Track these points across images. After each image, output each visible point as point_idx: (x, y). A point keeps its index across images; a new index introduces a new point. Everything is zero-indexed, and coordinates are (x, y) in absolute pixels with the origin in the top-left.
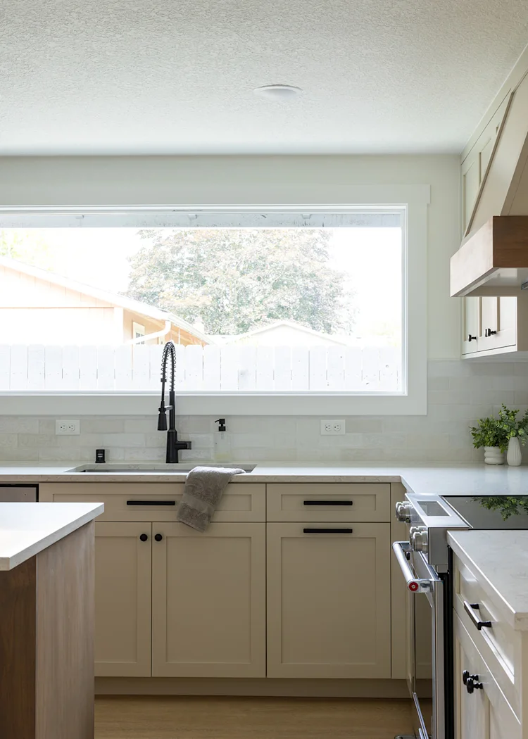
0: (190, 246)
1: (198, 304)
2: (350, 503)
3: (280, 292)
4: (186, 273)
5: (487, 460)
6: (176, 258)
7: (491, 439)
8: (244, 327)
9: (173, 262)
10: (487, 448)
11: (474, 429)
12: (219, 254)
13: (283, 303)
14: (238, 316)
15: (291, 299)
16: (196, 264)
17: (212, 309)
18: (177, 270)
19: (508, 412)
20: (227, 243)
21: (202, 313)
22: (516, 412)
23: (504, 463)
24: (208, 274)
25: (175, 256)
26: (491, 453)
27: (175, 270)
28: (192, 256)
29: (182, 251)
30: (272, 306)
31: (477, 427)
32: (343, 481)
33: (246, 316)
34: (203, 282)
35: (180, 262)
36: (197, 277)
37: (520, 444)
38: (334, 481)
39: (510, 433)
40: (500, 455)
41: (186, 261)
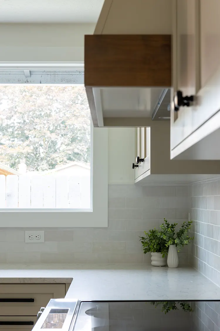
0: (18, 115)
1: (23, 151)
2: (32, 300)
3: (74, 145)
4: (16, 132)
5: (153, 263)
6: (9, 122)
7: (155, 246)
8: (52, 166)
9: (7, 125)
10: (152, 254)
11: (143, 238)
12: (36, 120)
13: (76, 151)
14: (48, 159)
15: (80, 148)
16: (22, 126)
17: (33, 155)
18: (10, 130)
19: (168, 225)
20: (43, 114)
21: (26, 157)
22: (175, 225)
23: (165, 266)
24: (31, 133)
25: (9, 120)
26: (156, 258)
27: (8, 130)
28: (19, 121)
29: (13, 118)
30: (70, 152)
31: (145, 237)
32: (26, 282)
33: (53, 159)
34: (27, 138)
35: (12, 125)
36: (23, 134)
37: (177, 250)
38: (19, 282)
39: (168, 242)
40: (162, 259)
41: (16, 124)
